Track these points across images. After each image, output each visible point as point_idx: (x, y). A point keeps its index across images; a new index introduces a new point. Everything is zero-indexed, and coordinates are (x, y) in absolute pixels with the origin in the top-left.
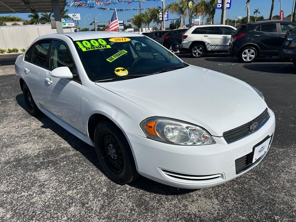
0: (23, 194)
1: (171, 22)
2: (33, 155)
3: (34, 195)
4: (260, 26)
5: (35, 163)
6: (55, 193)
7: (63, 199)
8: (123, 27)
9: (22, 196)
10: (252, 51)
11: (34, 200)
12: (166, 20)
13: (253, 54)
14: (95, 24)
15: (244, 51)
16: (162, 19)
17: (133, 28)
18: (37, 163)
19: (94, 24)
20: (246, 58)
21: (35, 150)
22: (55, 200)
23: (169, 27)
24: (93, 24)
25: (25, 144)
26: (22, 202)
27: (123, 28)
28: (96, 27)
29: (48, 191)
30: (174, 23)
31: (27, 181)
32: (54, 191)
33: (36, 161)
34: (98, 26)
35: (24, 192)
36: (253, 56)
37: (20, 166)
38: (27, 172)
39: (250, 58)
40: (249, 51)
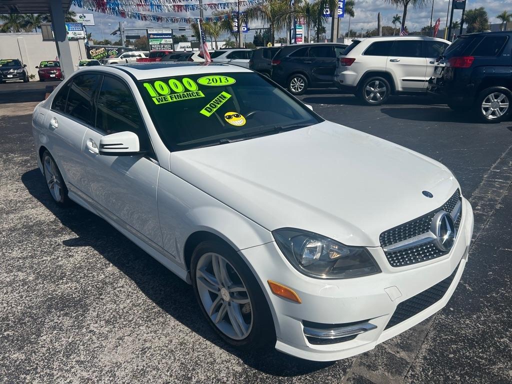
0: (45, 258)
1: (257, 32)
2: (48, 221)
3: (60, 259)
5: (53, 229)
6: (85, 256)
7: (97, 260)
8: (171, 40)
9: (43, 261)
11: (60, 263)
14: (122, 33)
17: (189, 42)
18: (56, 229)
19: (120, 34)
21: (49, 216)
22: (88, 262)
23: (252, 42)
24: (118, 33)
25: (33, 210)
26: (45, 265)
27: (172, 42)
28: (123, 39)
29: (77, 255)
30: (262, 35)
31: (47, 247)
32: (85, 254)
33: (54, 227)
34: (128, 37)
35: (46, 257)
37: (32, 232)
38: (44, 238)
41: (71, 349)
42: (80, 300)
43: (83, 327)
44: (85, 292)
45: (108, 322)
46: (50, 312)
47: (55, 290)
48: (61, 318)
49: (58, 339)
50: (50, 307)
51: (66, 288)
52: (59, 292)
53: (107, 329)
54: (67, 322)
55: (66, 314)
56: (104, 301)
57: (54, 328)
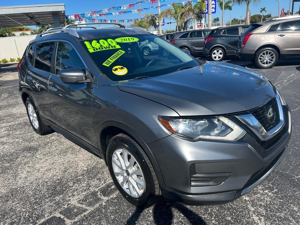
4: (225, 30)
10: (220, 51)
12: (162, 25)
13: (221, 54)
15: (214, 52)
16: (158, 24)
20: (215, 57)
36: (221, 56)
39: (219, 58)
40: (218, 51)
41: (27, 163)
42: (36, 148)
43: (34, 156)
44: (39, 145)
45: (44, 155)
46: (24, 152)
47: (28, 145)
48: (27, 154)
49: (23, 160)
50: (24, 150)
51: (32, 144)
52: (30, 145)
53: (43, 157)
54: (29, 155)
55: (29, 152)
56: (46, 148)
57: (23, 156)
